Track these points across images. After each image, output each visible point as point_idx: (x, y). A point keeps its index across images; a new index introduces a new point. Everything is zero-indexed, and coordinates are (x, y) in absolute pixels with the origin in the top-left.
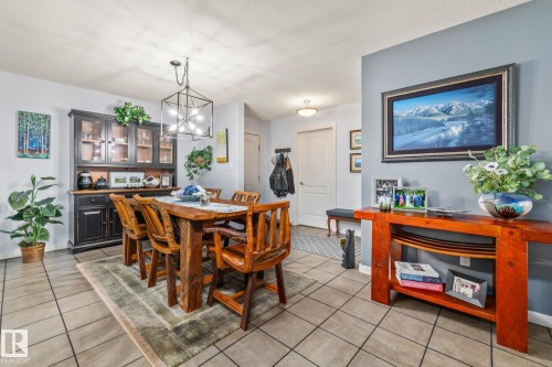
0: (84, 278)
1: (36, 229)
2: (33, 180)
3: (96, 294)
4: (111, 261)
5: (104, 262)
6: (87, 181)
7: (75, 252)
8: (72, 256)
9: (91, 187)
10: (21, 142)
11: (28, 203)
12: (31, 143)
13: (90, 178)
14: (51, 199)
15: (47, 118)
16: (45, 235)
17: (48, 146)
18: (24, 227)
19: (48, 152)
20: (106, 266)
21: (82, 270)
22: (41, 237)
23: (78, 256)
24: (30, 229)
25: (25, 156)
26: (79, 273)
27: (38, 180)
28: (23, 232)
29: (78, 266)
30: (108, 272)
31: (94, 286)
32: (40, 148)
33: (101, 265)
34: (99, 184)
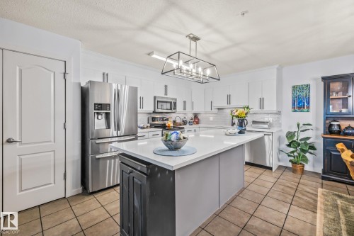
0: (316, 201)
1: (299, 154)
2: (298, 125)
3: (315, 218)
4: (347, 200)
5: (341, 197)
6: (336, 128)
7: (323, 178)
8: (320, 181)
9: (339, 133)
10: (294, 104)
11: (295, 139)
12: (299, 103)
13: (339, 126)
14: (308, 138)
15: (308, 86)
16: (306, 160)
17: (309, 103)
18: (293, 152)
19: (308, 108)
20: (339, 202)
21: (319, 194)
22: (303, 160)
23: (325, 182)
24: (296, 154)
25: (295, 111)
26: (316, 195)
27: (301, 125)
28: (292, 154)
29: (320, 190)
30: (337, 206)
31: (319, 211)
32: (304, 105)
33: (336, 198)
34: (347, 131)
